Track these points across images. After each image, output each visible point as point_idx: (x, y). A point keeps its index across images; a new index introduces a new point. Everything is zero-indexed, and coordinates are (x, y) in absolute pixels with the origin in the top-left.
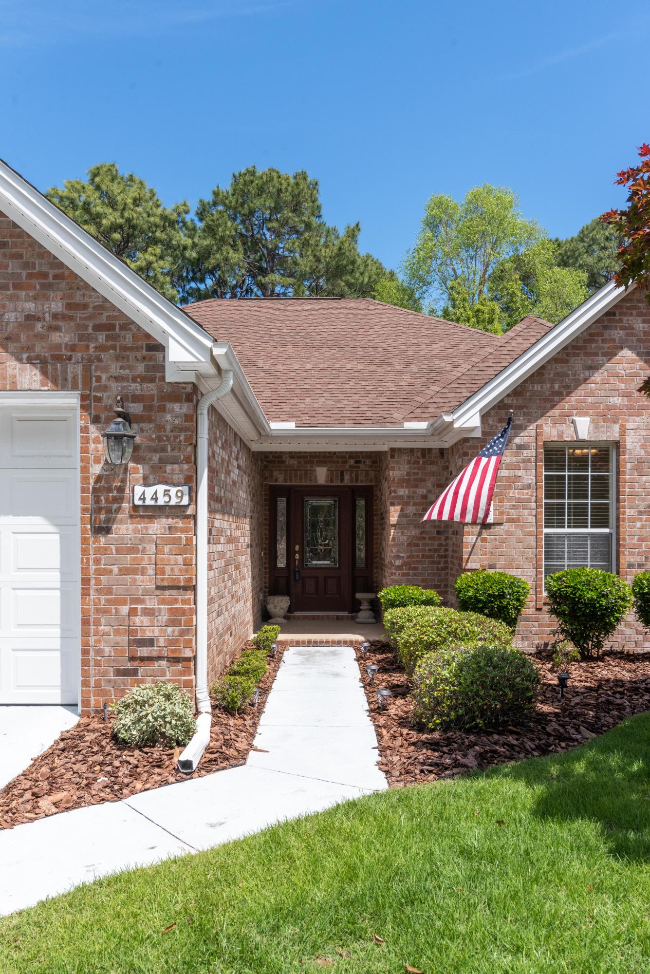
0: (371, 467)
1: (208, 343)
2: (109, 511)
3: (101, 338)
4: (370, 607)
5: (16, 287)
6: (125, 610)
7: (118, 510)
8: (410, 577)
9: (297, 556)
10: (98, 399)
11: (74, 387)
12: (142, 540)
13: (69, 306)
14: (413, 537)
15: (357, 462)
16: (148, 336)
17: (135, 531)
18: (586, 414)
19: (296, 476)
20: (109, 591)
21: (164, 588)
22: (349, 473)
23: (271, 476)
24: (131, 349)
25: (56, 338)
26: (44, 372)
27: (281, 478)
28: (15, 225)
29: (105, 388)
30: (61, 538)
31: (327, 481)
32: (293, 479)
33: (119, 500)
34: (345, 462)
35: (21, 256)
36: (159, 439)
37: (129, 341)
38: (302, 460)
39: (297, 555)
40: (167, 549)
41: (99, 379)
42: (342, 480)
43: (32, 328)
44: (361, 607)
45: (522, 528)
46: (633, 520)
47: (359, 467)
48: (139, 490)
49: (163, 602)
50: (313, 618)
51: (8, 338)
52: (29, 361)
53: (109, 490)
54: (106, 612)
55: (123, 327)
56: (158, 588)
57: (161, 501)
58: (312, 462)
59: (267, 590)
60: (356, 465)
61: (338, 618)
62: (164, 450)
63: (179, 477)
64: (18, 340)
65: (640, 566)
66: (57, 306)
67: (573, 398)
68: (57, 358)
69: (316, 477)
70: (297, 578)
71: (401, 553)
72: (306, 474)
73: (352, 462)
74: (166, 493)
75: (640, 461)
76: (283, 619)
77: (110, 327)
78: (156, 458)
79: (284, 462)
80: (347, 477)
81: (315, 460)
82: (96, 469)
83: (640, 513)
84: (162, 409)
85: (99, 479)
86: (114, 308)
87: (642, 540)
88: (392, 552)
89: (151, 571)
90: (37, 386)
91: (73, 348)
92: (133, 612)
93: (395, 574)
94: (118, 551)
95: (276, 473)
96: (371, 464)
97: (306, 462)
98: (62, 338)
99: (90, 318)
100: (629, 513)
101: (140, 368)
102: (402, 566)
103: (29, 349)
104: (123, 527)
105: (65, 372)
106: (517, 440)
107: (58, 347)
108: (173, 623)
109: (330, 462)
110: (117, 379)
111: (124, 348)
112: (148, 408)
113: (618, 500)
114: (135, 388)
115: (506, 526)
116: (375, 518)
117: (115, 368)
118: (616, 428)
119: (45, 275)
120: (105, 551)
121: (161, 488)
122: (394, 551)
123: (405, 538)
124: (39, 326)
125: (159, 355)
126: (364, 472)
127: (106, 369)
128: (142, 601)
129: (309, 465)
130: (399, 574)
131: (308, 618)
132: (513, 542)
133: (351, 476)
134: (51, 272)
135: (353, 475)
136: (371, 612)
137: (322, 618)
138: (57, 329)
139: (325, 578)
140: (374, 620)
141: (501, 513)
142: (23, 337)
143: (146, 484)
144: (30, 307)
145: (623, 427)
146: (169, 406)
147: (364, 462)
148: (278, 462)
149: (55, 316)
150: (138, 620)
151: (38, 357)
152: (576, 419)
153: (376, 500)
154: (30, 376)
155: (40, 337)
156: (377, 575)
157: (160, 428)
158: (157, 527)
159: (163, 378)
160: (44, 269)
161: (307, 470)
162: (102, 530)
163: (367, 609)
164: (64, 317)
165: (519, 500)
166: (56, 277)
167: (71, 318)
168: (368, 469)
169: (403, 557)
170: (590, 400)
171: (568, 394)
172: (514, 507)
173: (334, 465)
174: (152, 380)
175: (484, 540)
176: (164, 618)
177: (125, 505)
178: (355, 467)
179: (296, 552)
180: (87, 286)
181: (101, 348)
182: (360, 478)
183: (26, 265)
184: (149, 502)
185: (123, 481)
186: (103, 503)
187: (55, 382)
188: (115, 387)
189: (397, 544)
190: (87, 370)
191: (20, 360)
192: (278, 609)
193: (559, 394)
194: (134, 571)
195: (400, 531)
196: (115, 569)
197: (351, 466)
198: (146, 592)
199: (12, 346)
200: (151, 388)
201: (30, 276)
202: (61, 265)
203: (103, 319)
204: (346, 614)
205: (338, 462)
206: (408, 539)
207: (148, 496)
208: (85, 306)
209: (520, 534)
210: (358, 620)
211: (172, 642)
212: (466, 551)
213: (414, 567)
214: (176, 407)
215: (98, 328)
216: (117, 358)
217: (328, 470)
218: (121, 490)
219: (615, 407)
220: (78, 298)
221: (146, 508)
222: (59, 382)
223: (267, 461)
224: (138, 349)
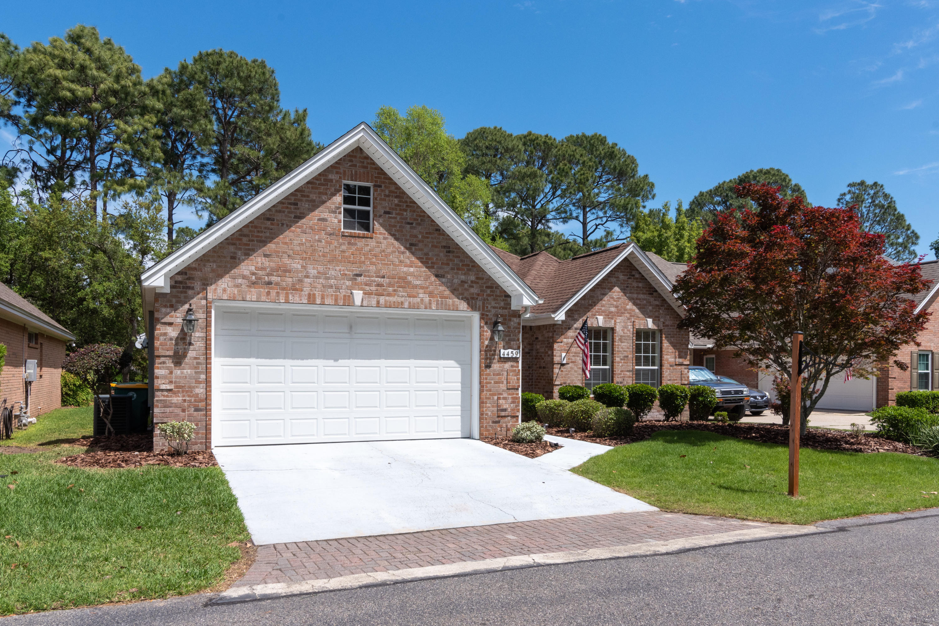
1: (537, 299)
2: (490, 359)
3: (489, 291)
5: (458, 269)
6: (496, 398)
7: (494, 359)
10: (487, 315)
11: (479, 310)
12: (502, 371)
13: (477, 278)
16: (505, 292)
17: (500, 367)
18: (601, 315)
20: (490, 390)
21: (509, 389)
24: (499, 296)
25: (472, 290)
26: (468, 304)
28: (457, 245)
29: (490, 311)
30: (462, 370)
33: (494, 355)
35: (459, 257)
36: (509, 331)
37: (498, 293)
40: (511, 374)
41: (487, 307)
43: (463, 286)
45: (577, 366)
46: (619, 362)
48: (502, 351)
49: (509, 394)
51: (455, 290)
52: (462, 299)
53: (491, 351)
54: (489, 398)
55: (496, 288)
56: (508, 389)
57: (510, 356)
62: (510, 336)
63: (515, 346)
64: (458, 290)
65: (621, 383)
66: (473, 278)
67: (597, 307)
68: (473, 298)
74: (512, 352)
75: (621, 336)
77: (491, 287)
78: (507, 339)
82: (486, 343)
83: (621, 359)
84: (510, 320)
85: (487, 346)
86: (493, 280)
87: (622, 371)
89: (505, 383)
90: (465, 309)
91: (478, 295)
92: (499, 398)
94: (494, 375)
98: (475, 290)
99: (485, 283)
100: (617, 359)
101: (502, 304)
103: (462, 294)
104: (495, 365)
105: (476, 304)
106: (575, 326)
107: (473, 294)
108: (513, 402)
110: (494, 308)
111: (497, 296)
112: (505, 319)
113: (613, 354)
114: (500, 311)
115: (570, 365)
117: (493, 303)
118: (613, 321)
119: (468, 265)
120: (489, 375)
121: (510, 350)
124: (466, 285)
125: (509, 299)
127: (490, 304)
128: (502, 394)
132: (573, 372)
134: (471, 264)
138: (472, 287)
141: (569, 359)
142: (460, 290)
143: (504, 349)
144: (463, 277)
145: (615, 321)
146: (513, 319)
149: (472, 282)
150: (501, 401)
151: (465, 298)
152: (598, 317)
154: (463, 305)
155: (466, 290)
157: (509, 327)
158: (507, 366)
159: (510, 308)
160: (468, 263)
162: (488, 366)
164: (475, 283)
165: (575, 353)
166: (472, 266)
167: (478, 283)
170: (603, 308)
171: (595, 305)
172: (574, 356)
174: (506, 309)
175: (562, 371)
176: (510, 400)
177: (496, 357)
180: (483, 271)
181: (489, 295)
183: (461, 261)
184: (506, 356)
185: (496, 347)
186: (488, 356)
187: (472, 308)
188: (493, 311)
190: (483, 303)
191: (459, 298)
193: (591, 305)
194: (499, 383)
196: (493, 382)
198: (503, 391)
199: (455, 292)
200: (506, 312)
201: (463, 265)
202: (474, 262)
203: (489, 284)
207: (506, 353)
208: (483, 279)
209: (576, 369)
211: (513, 410)
212: (555, 376)
214: (515, 319)
215: (487, 287)
216: (494, 299)
218: (495, 351)
219: (612, 312)
220: (480, 276)
221: (504, 358)
222: (473, 308)
224: (501, 296)
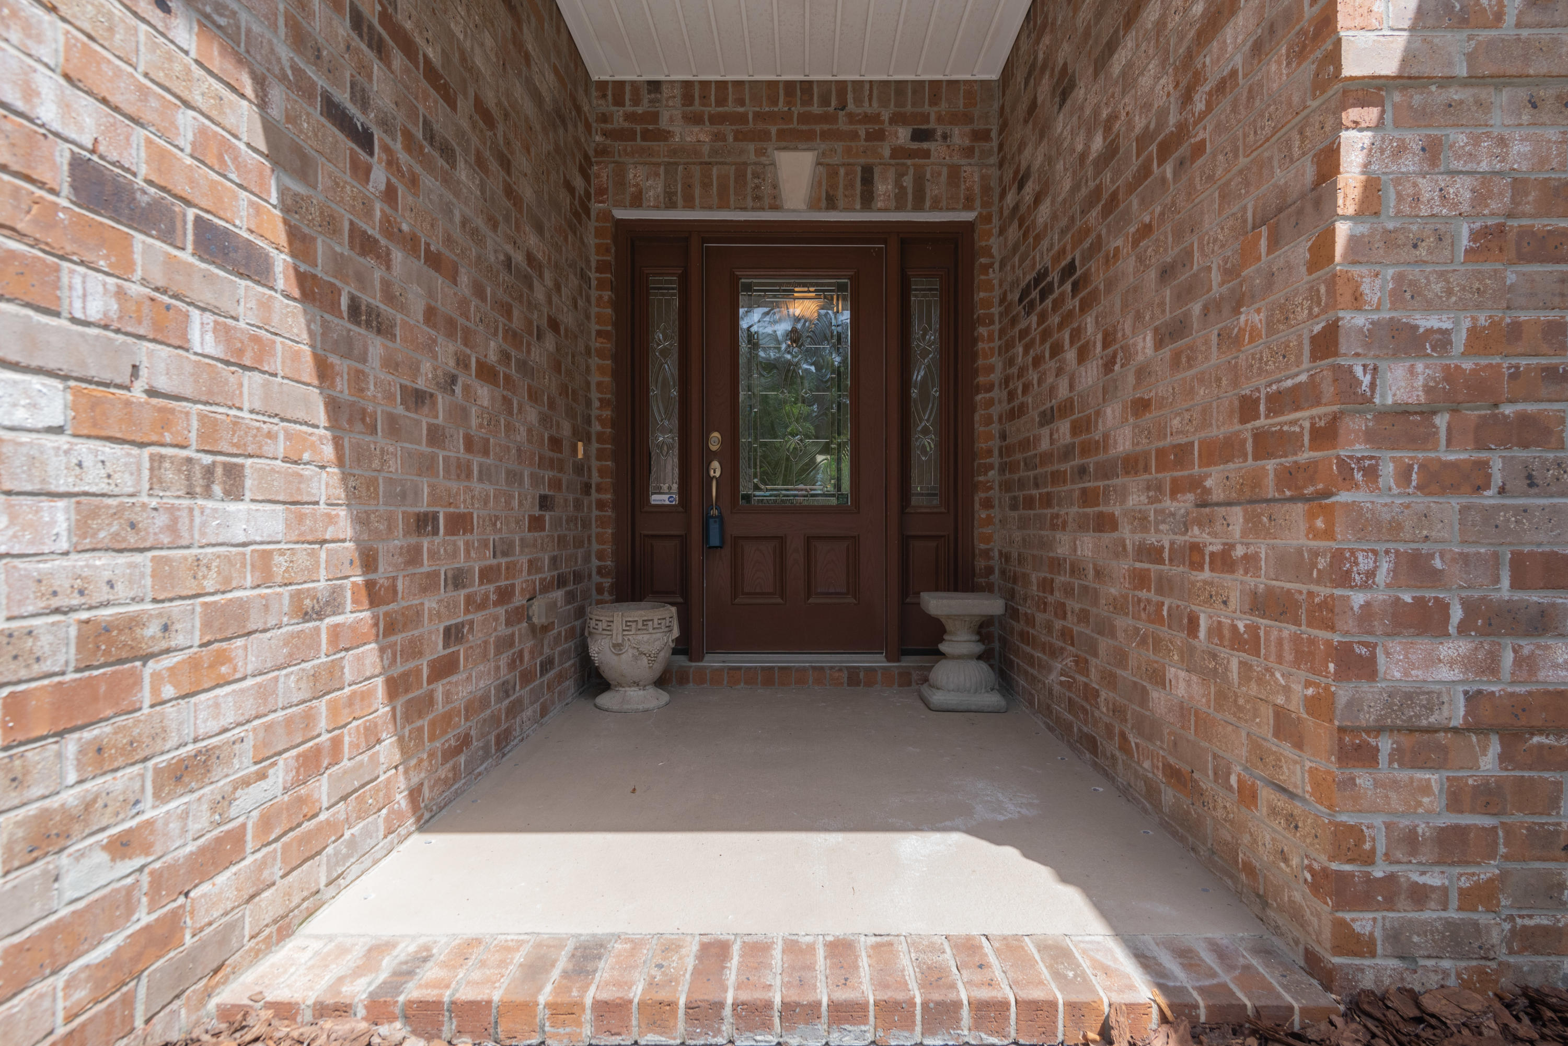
0: (968, 152)
4: (978, 648)
8: (1489, 498)
9: (716, 469)
14: (1519, 185)
15: (920, 135)
19: (706, 185)
22: (891, 174)
23: (620, 181)
27: (654, 188)
31: (813, 205)
32: (697, 192)
34: (877, 136)
38: (728, 129)
39: (715, 464)
42: (868, 200)
44: (943, 647)
47: (926, 154)
50: (769, 678)
58: (764, 136)
59: (607, 582)
60: (915, 146)
61: (854, 678)
69: (775, 186)
70: (715, 540)
71: (1430, 307)
72: (741, 176)
73: (903, 135)
76: (651, 691)
79: (664, 135)
80: (884, 187)
81: (773, 130)
88: (1357, 301)
93: (1371, 473)
95: (635, 174)
96: (967, 142)
97: (740, 136)
102: (1428, 413)
109: (825, 135)
116: (983, 331)
122: (1372, 290)
123: (1462, 190)
126: (945, 171)
129: (751, 147)
130: (1404, 475)
131: (750, 677)
133: (898, 184)
135: (908, 181)
136: (983, 666)
137: (800, 677)
139: (809, 540)
140: (994, 699)
147: (945, 137)
148: (646, 135)
153: (986, 268)
156: (988, 530)
161: (745, 164)
163: (969, 657)
168: (956, 159)
169: (1442, 340)
173: (839, 146)
178: (911, 154)
179: (714, 455)
182: (932, 191)
189: (1390, 240)
192: (628, 655)
195: (1414, 139)
197: (898, 152)
204: (877, 661)
205: (855, 136)
206: (1480, 198)
210: (937, 698)
213: (1524, 420)
217: (819, 164)
223: (605, 134)
